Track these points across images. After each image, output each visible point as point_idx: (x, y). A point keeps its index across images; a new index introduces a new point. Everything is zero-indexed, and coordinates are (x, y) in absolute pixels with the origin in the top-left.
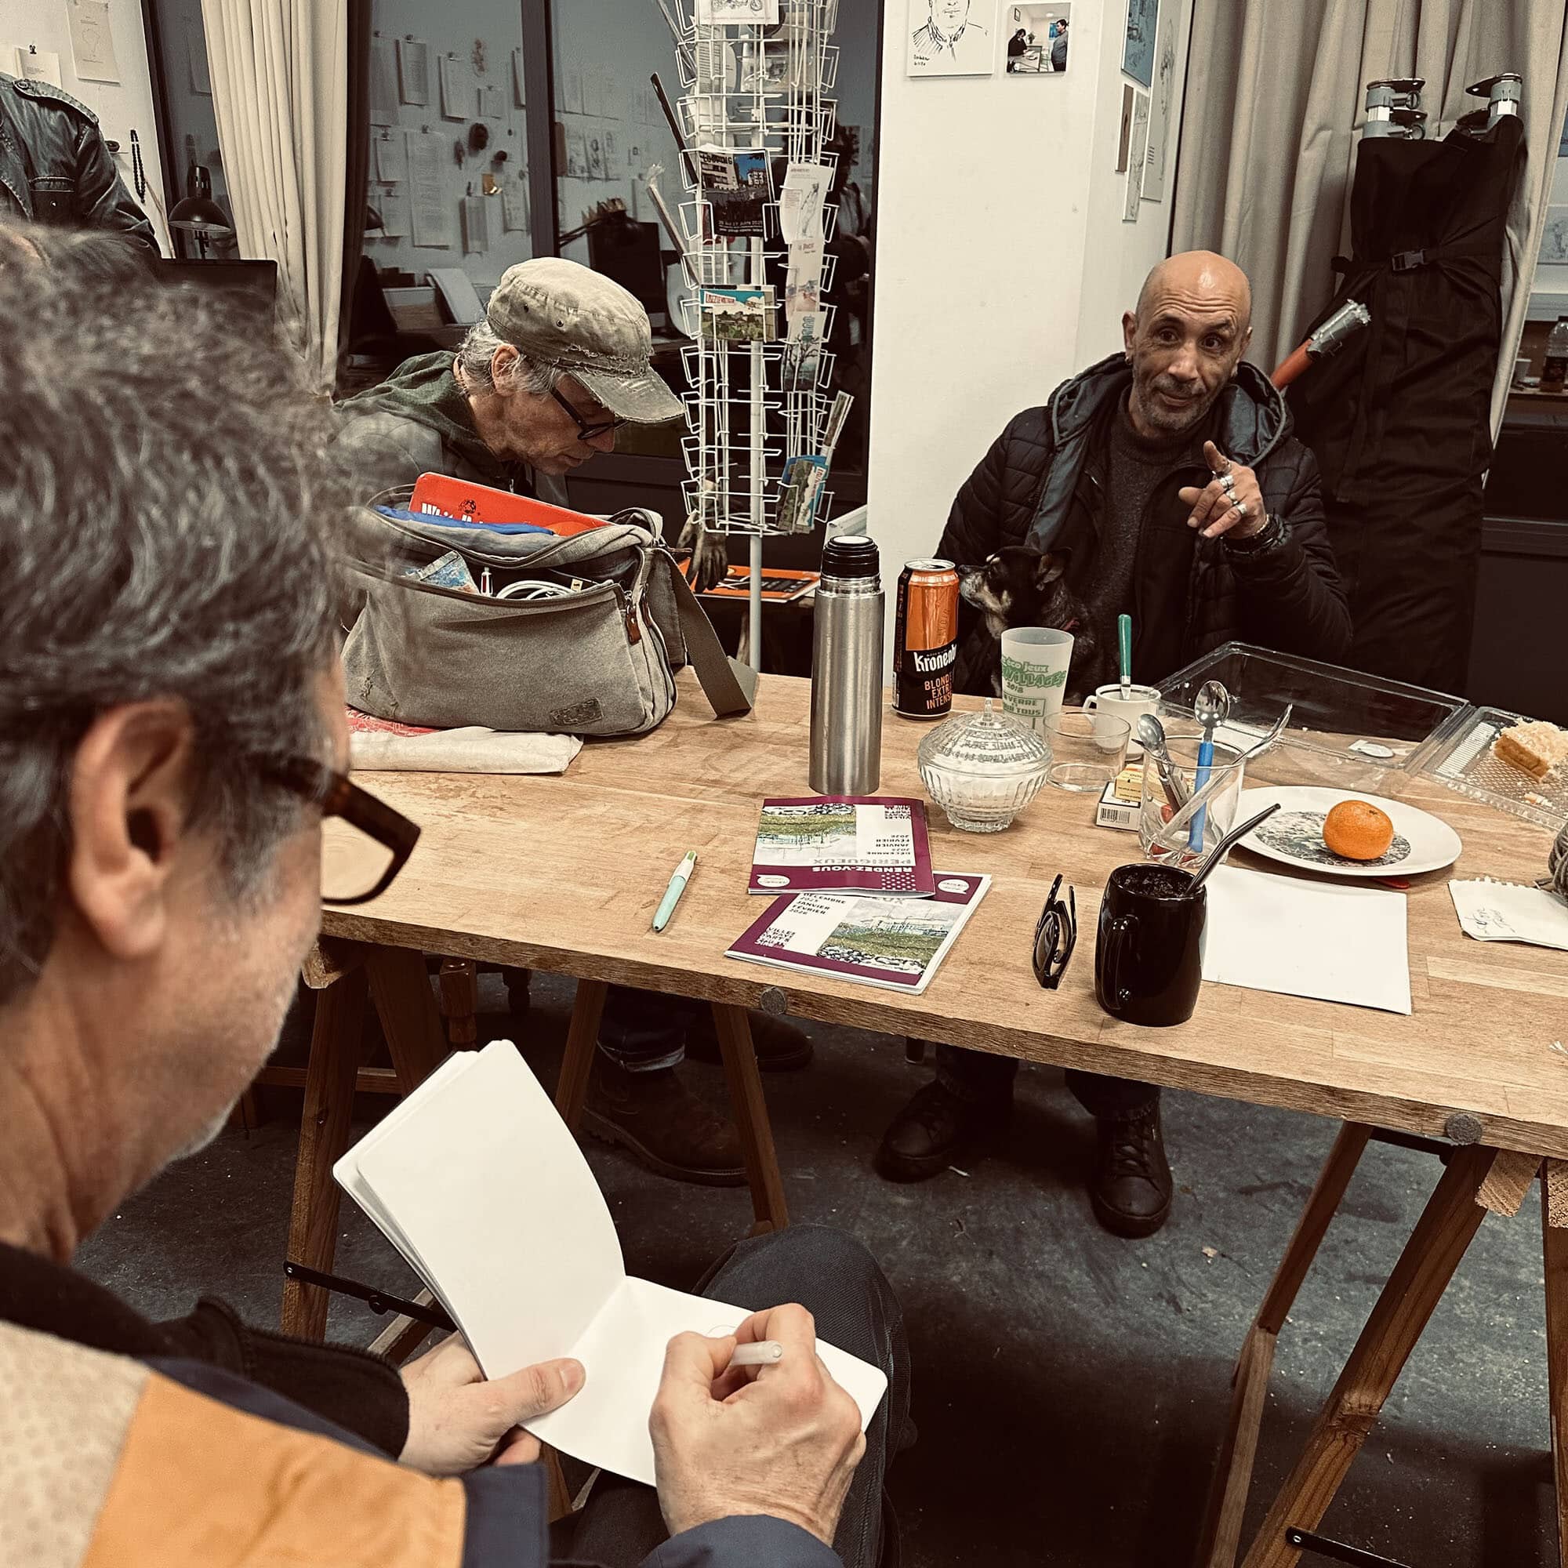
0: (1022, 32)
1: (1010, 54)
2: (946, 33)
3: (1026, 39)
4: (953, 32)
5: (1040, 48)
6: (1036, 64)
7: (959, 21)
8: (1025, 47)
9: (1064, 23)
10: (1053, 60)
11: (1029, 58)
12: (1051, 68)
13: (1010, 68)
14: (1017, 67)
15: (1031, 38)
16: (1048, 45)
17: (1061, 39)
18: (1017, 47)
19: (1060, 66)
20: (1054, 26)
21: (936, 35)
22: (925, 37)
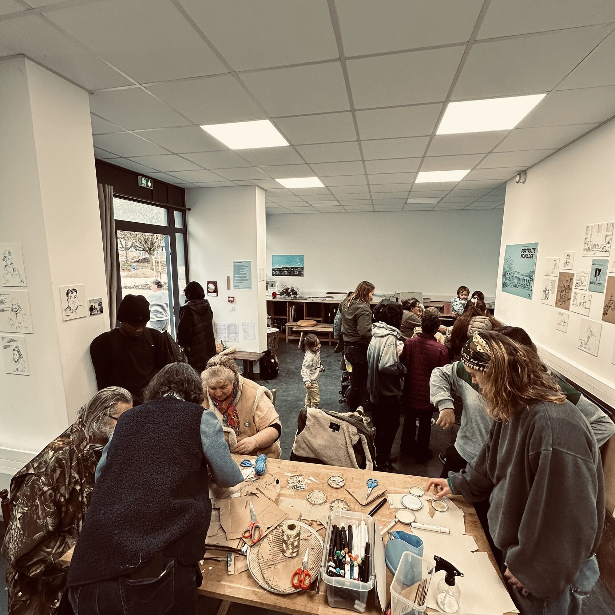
1: (90, 311)
3: (93, 307)
4: (75, 308)
5: (97, 309)
7: (76, 305)
8: (93, 309)
11: (95, 311)
12: (100, 313)
13: (91, 314)
17: (101, 306)
18: (91, 309)
21: (71, 309)
22: (68, 310)
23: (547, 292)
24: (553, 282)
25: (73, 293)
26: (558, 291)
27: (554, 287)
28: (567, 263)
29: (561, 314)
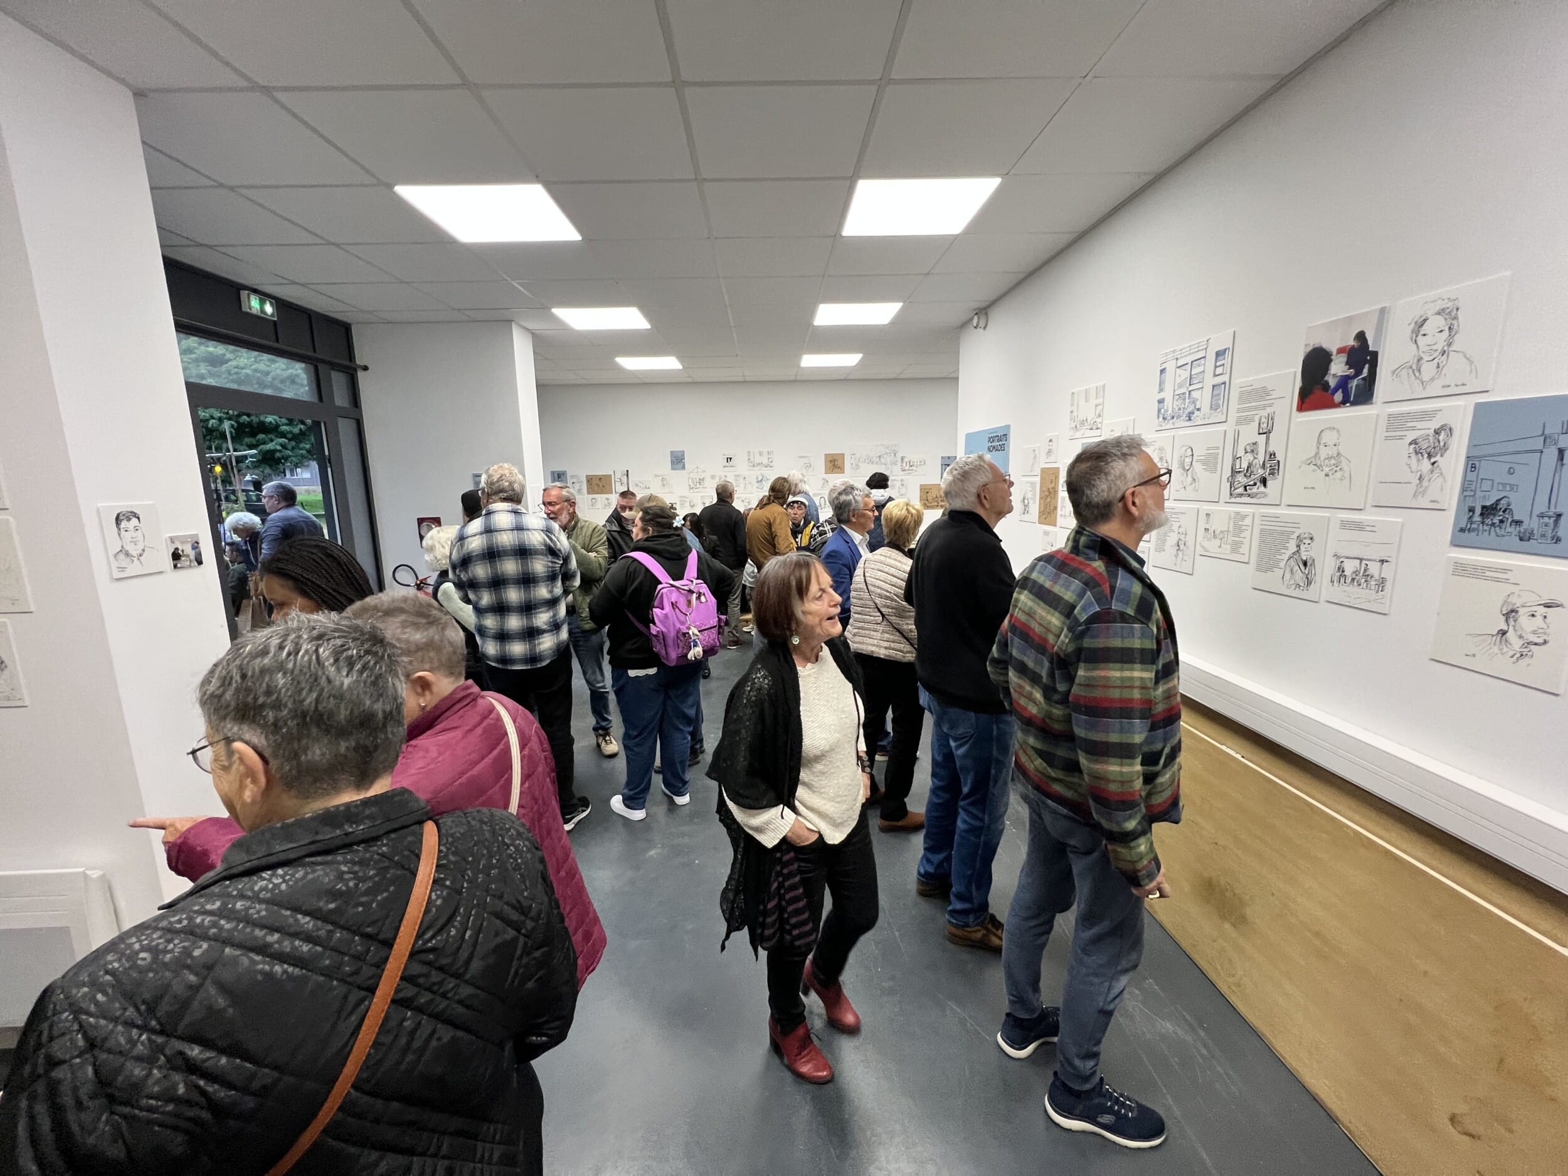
0: (177, 549)
1: (173, 560)
2: (134, 553)
3: (180, 552)
4: (140, 551)
5: (188, 556)
6: (188, 563)
7: (140, 546)
8: (180, 555)
9: (197, 543)
10: (196, 560)
11: (183, 561)
12: (195, 564)
13: (175, 566)
14: (179, 565)
15: (183, 551)
16: (192, 556)
17: (197, 550)
18: (176, 556)
19: (200, 562)
20: (193, 545)
21: (127, 554)
22: (122, 556)
23: (1026, 501)
24: (1033, 484)
25: (129, 520)
26: (1041, 498)
27: (1034, 495)
28: (1050, 452)
29: (1046, 533)
